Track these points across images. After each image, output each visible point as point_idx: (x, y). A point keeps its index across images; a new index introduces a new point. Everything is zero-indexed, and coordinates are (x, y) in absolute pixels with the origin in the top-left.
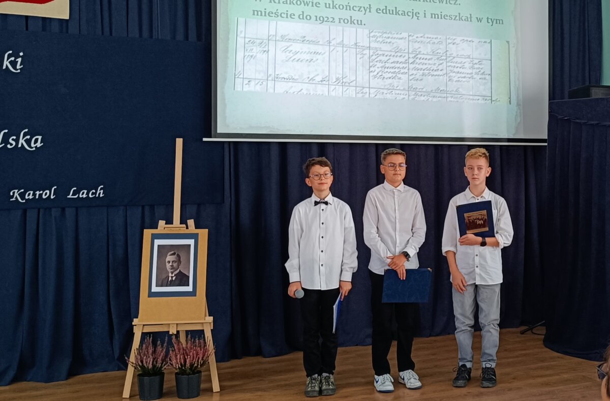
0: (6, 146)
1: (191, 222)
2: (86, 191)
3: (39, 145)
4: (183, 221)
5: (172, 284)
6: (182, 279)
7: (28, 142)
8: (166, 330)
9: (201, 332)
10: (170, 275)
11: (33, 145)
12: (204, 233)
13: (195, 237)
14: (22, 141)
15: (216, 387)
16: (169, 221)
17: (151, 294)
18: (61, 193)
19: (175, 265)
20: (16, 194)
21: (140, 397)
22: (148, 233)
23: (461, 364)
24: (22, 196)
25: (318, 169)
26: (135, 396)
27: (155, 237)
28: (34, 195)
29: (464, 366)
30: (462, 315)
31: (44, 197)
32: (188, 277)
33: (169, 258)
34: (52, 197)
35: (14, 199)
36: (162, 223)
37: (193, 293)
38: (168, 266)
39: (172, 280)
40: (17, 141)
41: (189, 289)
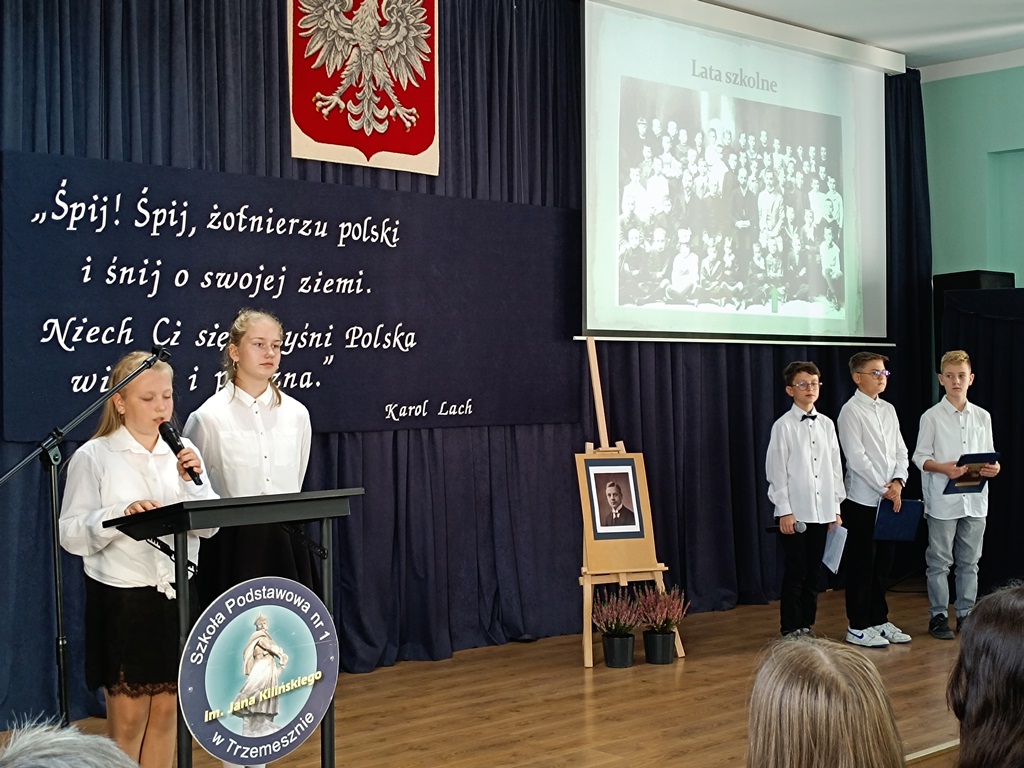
0: (381, 346)
1: (620, 444)
2: (455, 406)
3: (412, 344)
4: (612, 444)
5: (616, 523)
6: (627, 517)
7: (402, 340)
8: (615, 581)
9: (652, 583)
10: (614, 511)
11: (407, 345)
12: (638, 458)
13: (630, 462)
14: (396, 339)
15: (681, 652)
16: (597, 445)
17: (598, 536)
18: (432, 409)
19: (617, 498)
20: (391, 411)
21: (606, 663)
22: (579, 458)
23: (935, 614)
24: (396, 411)
25: (804, 376)
26: (600, 662)
27: (589, 463)
28: (407, 411)
29: (942, 615)
30: (943, 554)
31: (417, 414)
32: (633, 514)
33: (609, 490)
34: (424, 415)
35: (388, 417)
36: (589, 446)
37: (640, 535)
38: (610, 499)
39: (616, 518)
40: (391, 338)
41: (636, 528)
